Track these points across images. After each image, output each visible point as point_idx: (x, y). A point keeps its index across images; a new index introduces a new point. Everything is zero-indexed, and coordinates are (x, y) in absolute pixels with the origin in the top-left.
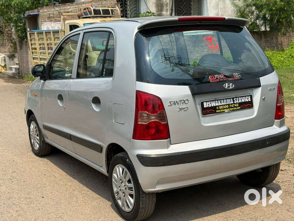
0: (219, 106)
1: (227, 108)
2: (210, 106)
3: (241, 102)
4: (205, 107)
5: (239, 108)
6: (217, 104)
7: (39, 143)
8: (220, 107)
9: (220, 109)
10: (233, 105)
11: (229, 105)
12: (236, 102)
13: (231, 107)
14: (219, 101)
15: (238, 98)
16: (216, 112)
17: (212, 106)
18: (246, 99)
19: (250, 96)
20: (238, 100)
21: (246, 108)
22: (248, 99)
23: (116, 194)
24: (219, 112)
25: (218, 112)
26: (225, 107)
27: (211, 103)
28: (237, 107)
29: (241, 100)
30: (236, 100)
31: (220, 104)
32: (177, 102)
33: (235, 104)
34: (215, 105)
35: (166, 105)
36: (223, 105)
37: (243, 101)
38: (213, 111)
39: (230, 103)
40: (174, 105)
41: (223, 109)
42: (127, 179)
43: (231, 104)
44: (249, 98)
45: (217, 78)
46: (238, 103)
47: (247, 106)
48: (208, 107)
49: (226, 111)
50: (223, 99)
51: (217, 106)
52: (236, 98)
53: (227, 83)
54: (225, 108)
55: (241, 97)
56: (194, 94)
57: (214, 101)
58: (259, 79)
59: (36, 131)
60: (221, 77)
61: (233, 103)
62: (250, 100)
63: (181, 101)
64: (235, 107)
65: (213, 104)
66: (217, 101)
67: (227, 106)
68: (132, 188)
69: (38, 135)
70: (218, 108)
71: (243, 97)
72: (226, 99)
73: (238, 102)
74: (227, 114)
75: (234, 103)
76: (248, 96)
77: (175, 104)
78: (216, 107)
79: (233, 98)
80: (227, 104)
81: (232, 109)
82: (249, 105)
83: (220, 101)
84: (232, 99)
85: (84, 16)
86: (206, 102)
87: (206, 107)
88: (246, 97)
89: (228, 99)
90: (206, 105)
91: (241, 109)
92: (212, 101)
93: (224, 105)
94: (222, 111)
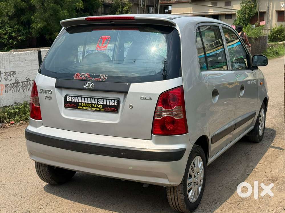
0: (81, 103)
1: (89, 107)
2: (73, 101)
3: (106, 104)
4: (68, 100)
5: (103, 109)
6: (80, 101)
8: (83, 105)
9: (82, 106)
10: (96, 106)
11: (92, 104)
12: (100, 103)
13: (94, 107)
14: (82, 98)
15: (103, 100)
16: (77, 108)
17: (75, 101)
18: (112, 103)
19: (116, 101)
20: (102, 101)
21: (110, 112)
22: (114, 103)
24: (81, 109)
25: (79, 109)
26: (87, 105)
27: (74, 99)
28: (100, 108)
29: (106, 102)
30: (101, 101)
31: (83, 101)
33: (99, 104)
34: (77, 101)
35: (39, 92)
36: (86, 103)
37: (108, 104)
38: (75, 106)
39: (93, 103)
40: (43, 93)
41: (85, 107)
43: (95, 104)
44: (116, 103)
45: (82, 76)
47: (111, 110)
48: (71, 101)
49: (89, 109)
50: (87, 98)
51: (80, 102)
52: (101, 99)
54: (87, 107)
55: (106, 99)
57: (77, 97)
58: (130, 85)
61: (97, 103)
62: (116, 105)
63: (47, 90)
64: (98, 107)
65: (76, 100)
66: (80, 98)
67: (90, 105)
70: (80, 105)
71: (108, 99)
72: (90, 98)
73: (102, 103)
74: (90, 113)
75: (98, 104)
78: (78, 103)
79: (98, 99)
80: (91, 103)
81: (95, 109)
82: (115, 109)
83: (84, 98)
84: (96, 100)
86: (70, 96)
87: (69, 101)
88: (112, 101)
89: (92, 98)
91: (104, 111)
92: (76, 97)
93: (88, 103)
94: (83, 108)
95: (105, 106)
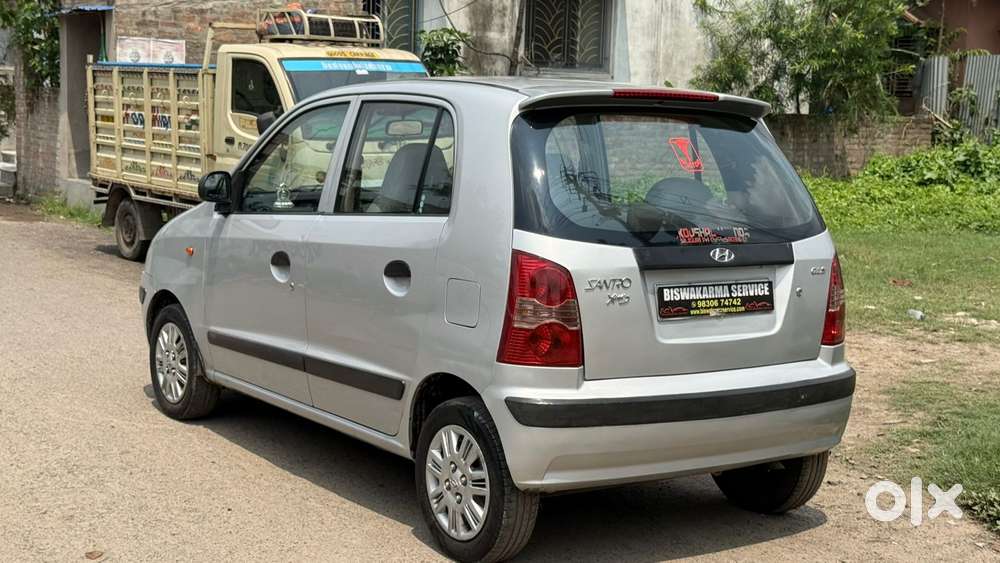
0: (696, 301)
1: (714, 307)
2: (678, 299)
3: (747, 295)
4: (666, 299)
5: (743, 309)
6: (693, 296)
7: (185, 381)
8: (700, 304)
9: (698, 309)
10: (729, 302)
11: (719, 299)
12: (735, 296)
13: (725, 306)
14: (697, 289)
15: (740, 286)
16: (689, 315)
17: (683, 298)
18: (759, 290)
19: (767, 285)
20: (740, 290)
21: (758, 311)
22: (764, 290)
23: (435, 501)
24: (697, 315)
25: (694, 315)
26: (710, 304)
27: (679, 293)
28: (736, 306)
29: (748, 290)
30: (737, 290)
31: (699, 296)
32: (605, 282)
33: (733, 298)
34: (687, 298)
35: (580, 288)
36: (706, 299)
37: (752, 294)
38: (684, 310)
39: (722, 297)
40: (598, 289)
41: (706, 308)
42: (471, 459)
43: (725, 299)
44: (767, 289)
45: (696, 235)
46: (740, 297)
47: (759, 307)
48: (672, 299)
49: (713, 313)
50: (707, 286)
51: (693, 300)
52: (737, 284)
53: (718, 250)
54: (710, 307)
55: (747, 284)
56: (645, 267)
57: (686, 287)
58: (791, 245)
59: (180, 351)
60: (707, 234)
61: (728, 296)
62: (767, 293)
63: (614, 280)
64: (733, 306)
65: (685, 295)
66: (693, 289)
67: (716, 303)
68: (483, 480)
69: (185, 359)
70: (694, 305)
71: (751, 283)
72: (714, 286)
73: (740, 295)
74: (715, 321)
75: (731, 297)
76: (763, 283)
77: (601, 288)
78: (690, 301)
79: (730, 286)
80: (717, 297)
81: (725, 310)
82: (765, 304)
83: (701, 289)
84: (726, 287)
85: (278, 36)
86: (669, 288)
87: (668, 299)
88: (760, 285)
89: (718, 285)
90: (668, 296)
91: (748, 312)
92: (683, 287)
93: (710, 299)
94: (703, 312)
95: (746, 300)
